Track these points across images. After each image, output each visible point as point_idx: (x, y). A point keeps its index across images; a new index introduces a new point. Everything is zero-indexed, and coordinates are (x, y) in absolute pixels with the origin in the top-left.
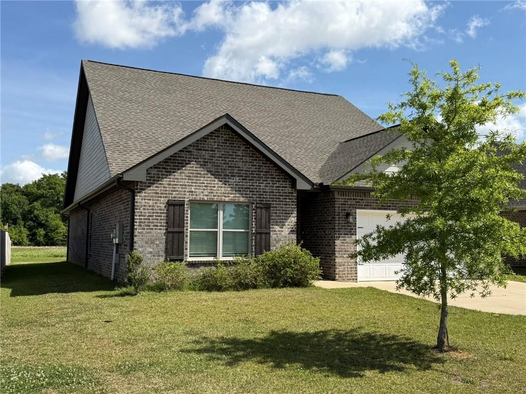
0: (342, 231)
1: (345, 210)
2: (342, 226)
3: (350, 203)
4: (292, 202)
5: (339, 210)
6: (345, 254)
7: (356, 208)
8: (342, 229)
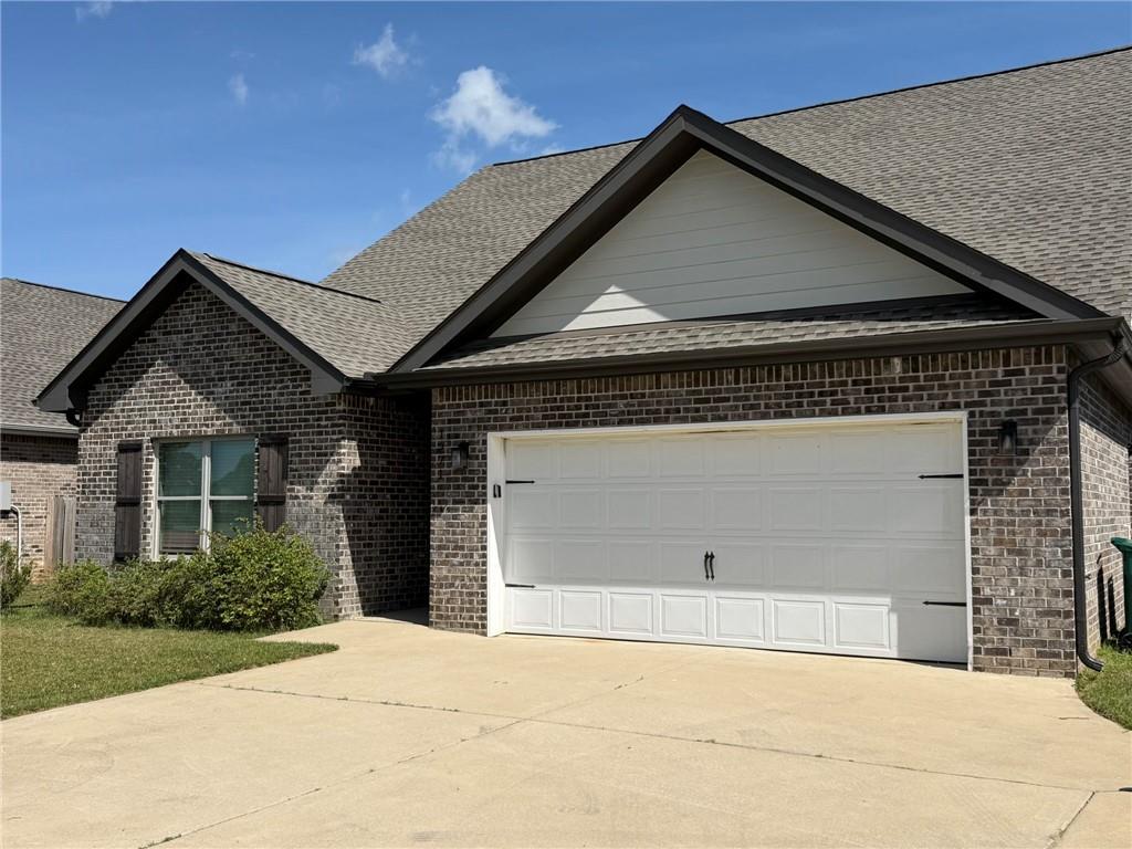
0: (449, 494)
1: (457, 436)
2: (449, 480)
3: (469, 416)
4: (333, 426)
5: (441, 437)
6: (455, 555)
7: (486, 428)
8: (449, 487)
